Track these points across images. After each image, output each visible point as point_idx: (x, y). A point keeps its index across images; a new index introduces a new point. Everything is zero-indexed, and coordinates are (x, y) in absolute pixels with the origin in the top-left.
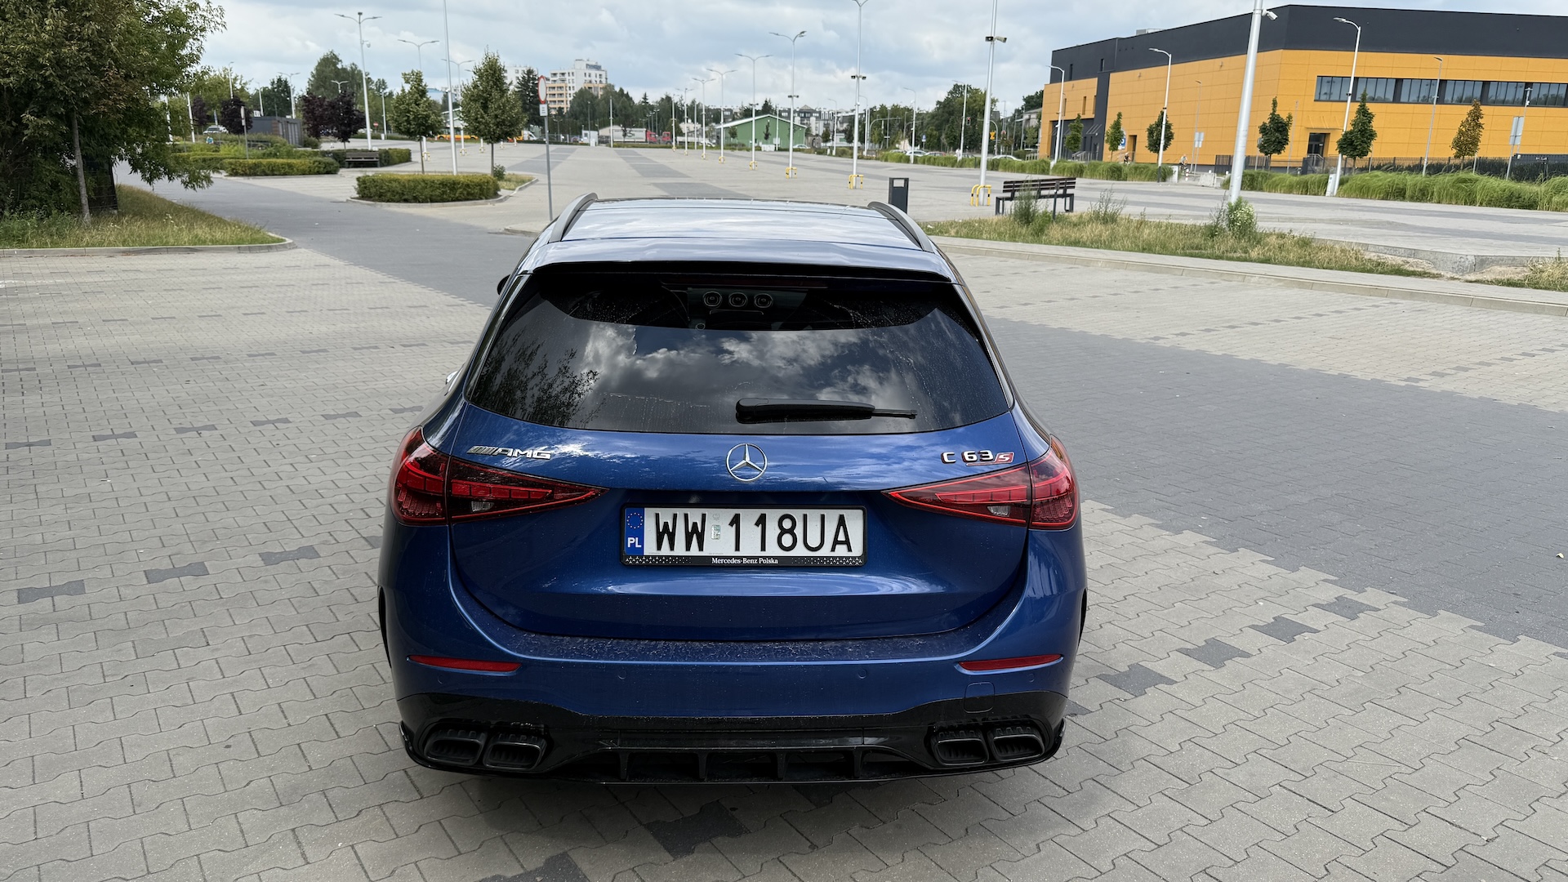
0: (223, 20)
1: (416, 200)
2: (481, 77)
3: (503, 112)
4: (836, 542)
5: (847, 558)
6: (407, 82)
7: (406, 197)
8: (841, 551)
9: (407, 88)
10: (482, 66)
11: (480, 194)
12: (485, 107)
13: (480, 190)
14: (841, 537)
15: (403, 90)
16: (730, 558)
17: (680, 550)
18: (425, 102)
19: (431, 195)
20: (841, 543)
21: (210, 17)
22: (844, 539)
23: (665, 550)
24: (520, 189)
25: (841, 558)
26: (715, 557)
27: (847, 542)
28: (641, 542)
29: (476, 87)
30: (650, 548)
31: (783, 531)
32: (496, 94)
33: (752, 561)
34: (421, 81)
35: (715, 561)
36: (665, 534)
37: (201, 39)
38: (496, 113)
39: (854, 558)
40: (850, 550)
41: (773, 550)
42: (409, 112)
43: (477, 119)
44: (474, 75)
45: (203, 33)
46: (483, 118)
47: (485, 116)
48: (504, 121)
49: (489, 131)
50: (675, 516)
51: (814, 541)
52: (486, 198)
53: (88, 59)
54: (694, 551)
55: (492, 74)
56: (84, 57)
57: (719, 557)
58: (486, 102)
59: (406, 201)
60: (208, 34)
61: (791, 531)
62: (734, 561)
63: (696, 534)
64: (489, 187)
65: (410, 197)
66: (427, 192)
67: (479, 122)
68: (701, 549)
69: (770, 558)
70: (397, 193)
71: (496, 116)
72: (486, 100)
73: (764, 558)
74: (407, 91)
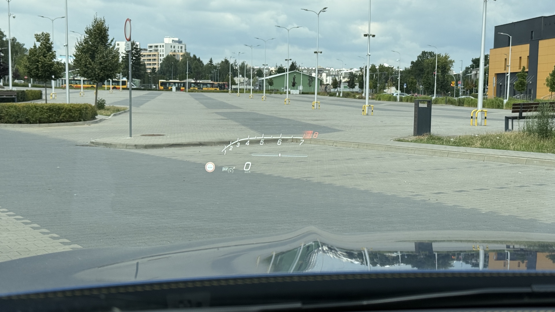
1: (28, 121)
2: (90, 35)
3: (106, 61)
6: (38, 41)
7: (20, 119)
9: (38, 44)
10: (91, 27)
11: (80, 117)
12: (93, 57)
13: (80, 114)
15: (35, 46)
18: (51, 55)
19: (41, 118)
24: (114, 115)
29: (87, 42)
32: (101, 47)
34: (49, 40)
38: (100, 61)
42: (38, 61)
43: (86, 65)
44: (86, 34)
46: (90, 64)
47: (92, 63)
48: (106, 67)
49: (95, 74)
52: (84, 120)
58: (94, 54)
59: (20, 122)
64: (88, 112)
65: (23, 120)
66: (38, 115)
67: (88, 68)
70: (14, 116)
71: (101, 63)
72: (94, 51)
74: (37, 47)
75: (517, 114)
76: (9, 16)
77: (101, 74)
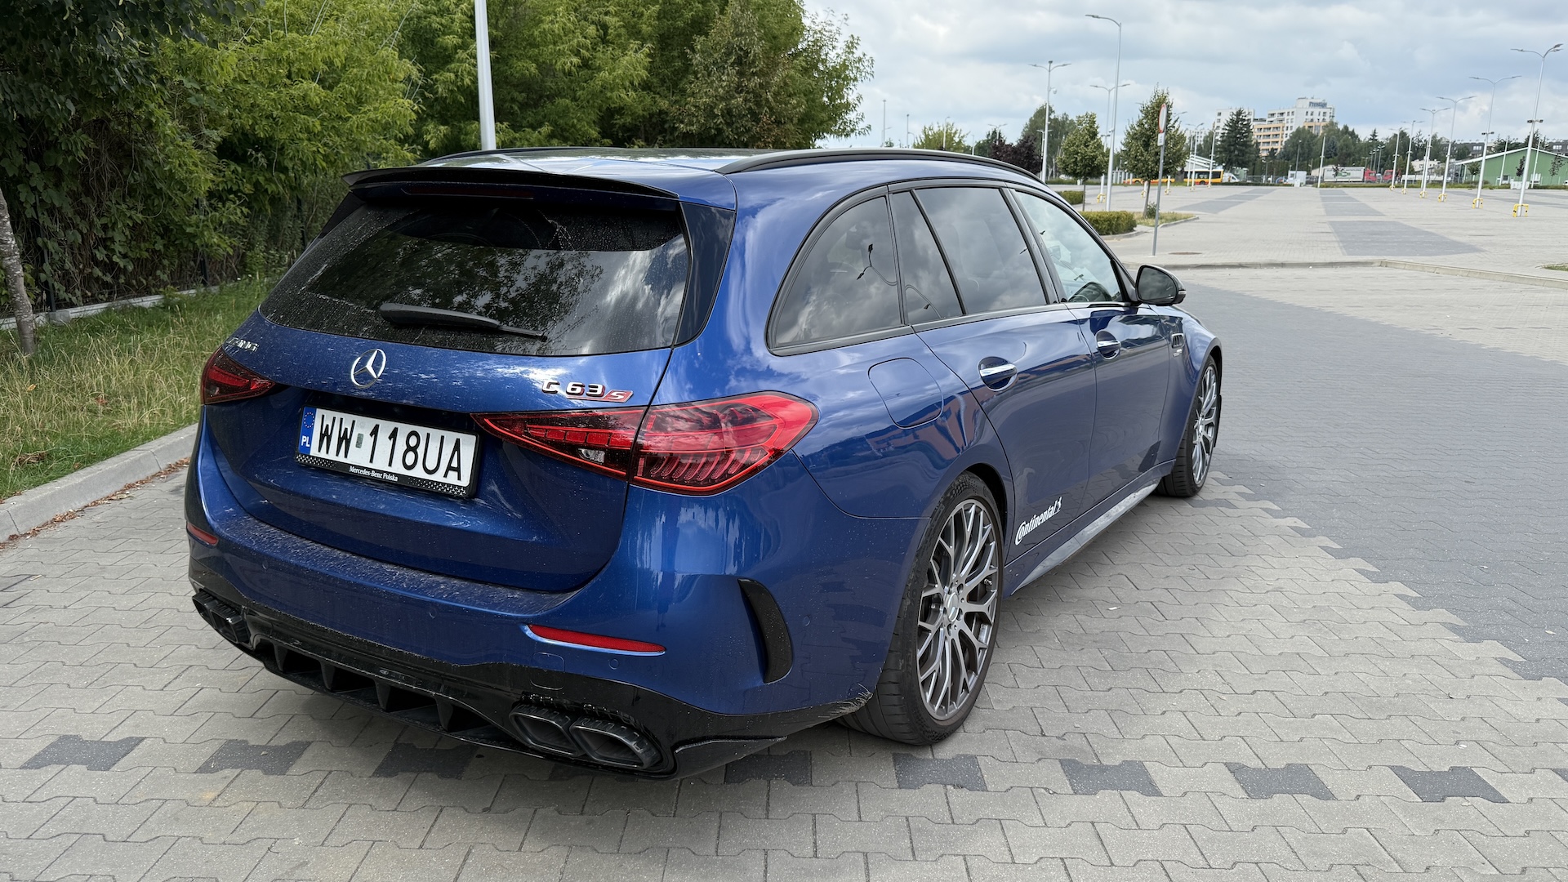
4: (450, 468)
5: (454, 486)
8: (452, 479)
10: (1149, 104)
14: (454, 464)
16: (363, 468)
17: (332, 456)
18: (1095, 142)
20: (453, 469)
22: (456, 466)
23: (323, 455)
25: (449, 485)
26: (353, 465)
27: (458, 470)
28: (310, 443)
29: (1141, 124)
30: (314, 452)
31: (409, 449)
33: (379, 476)
34: (1094, 122)
35: (352, 470)
36: (326, 435)
39: (460, 487)
40: (459, 479)
41: (398, 468)
42: (1078, 154)
43: (1136, 156)
44: (1141, 114)
46: (1142, 155)
47: (1145, 154)
49: (1147, 169)
50: (334, 418)
51: (431, 464)
52: (1114, 234)
54: (341, 458)
57: (356, 467)
58: (1149, 140)
61: (414, 449)
62: (365, 472)
63: (345, 439)
64: (1120, 222)
67: (1138, 160)
68: (346, 456)
69: (392, 474)
72: (1149, 137)
73: (388, 473)
76: (1049, 91)
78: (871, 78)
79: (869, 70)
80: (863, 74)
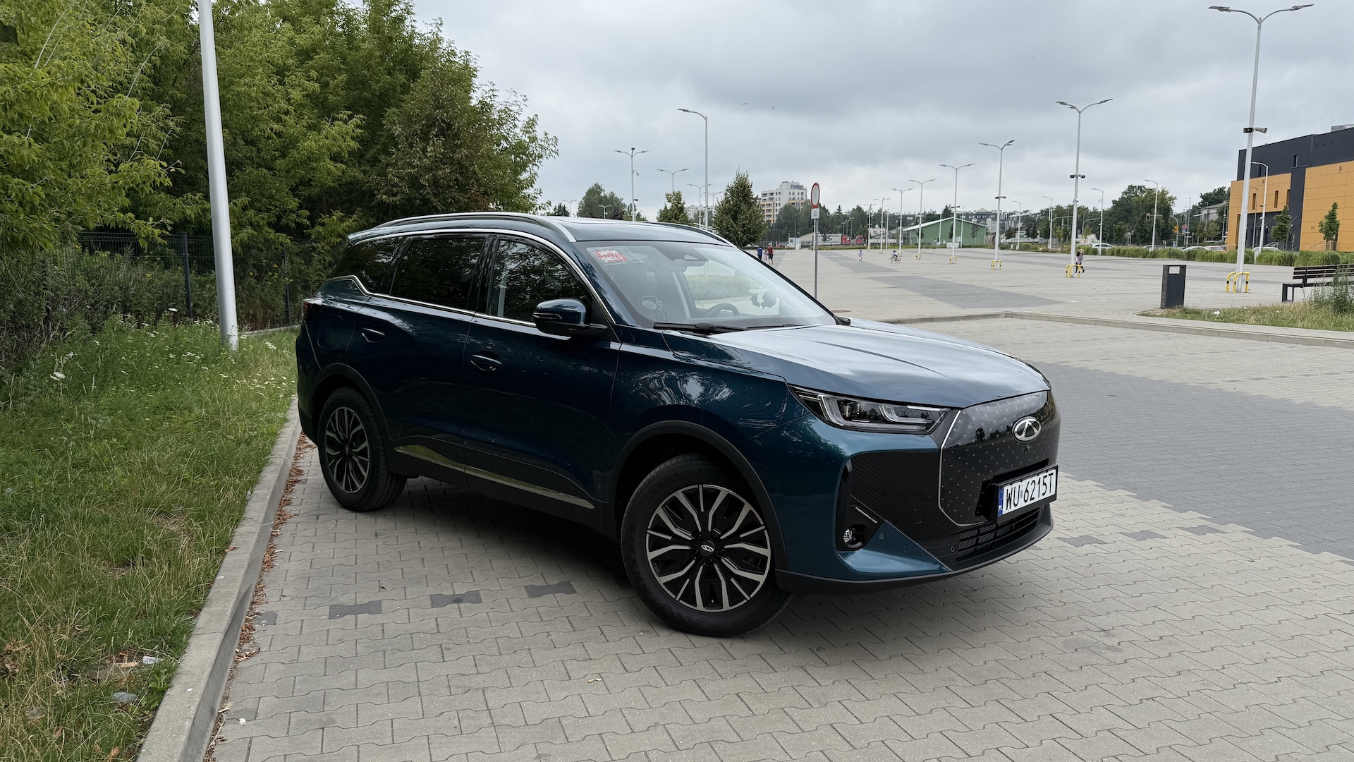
0: (557, 148)
2: (732, 193)
3: (749, 223)
6: (669, 201)
9: (669, 205)
10: (733, 184)
12: (735, 218)
15: (666, 208)
18: (683, 216)
21: (547, 146)
29: (728, 202)
32: (744, 207)
34: (680, 199)
37: (538, 164)
38: (743, 222)
43: (727, 228)
44: (727, 193)
45: (540, 159)
46: (732, 226)
47: (735, 225)
48: (749, 229)
49: (737, 238)
53: (456, 180)
55: (741, 192)
56: (454, 178)
58: (736, 214)
60: (544, 160)
67: (729, 231)
71: (744, 225)
72: (736, 212)
74: (669, 208)
75: (1300, 281)
76: (633, 173)
77: (745, 238)
78: (556, 155)
79: (554, 149)
80: (548, 152)
